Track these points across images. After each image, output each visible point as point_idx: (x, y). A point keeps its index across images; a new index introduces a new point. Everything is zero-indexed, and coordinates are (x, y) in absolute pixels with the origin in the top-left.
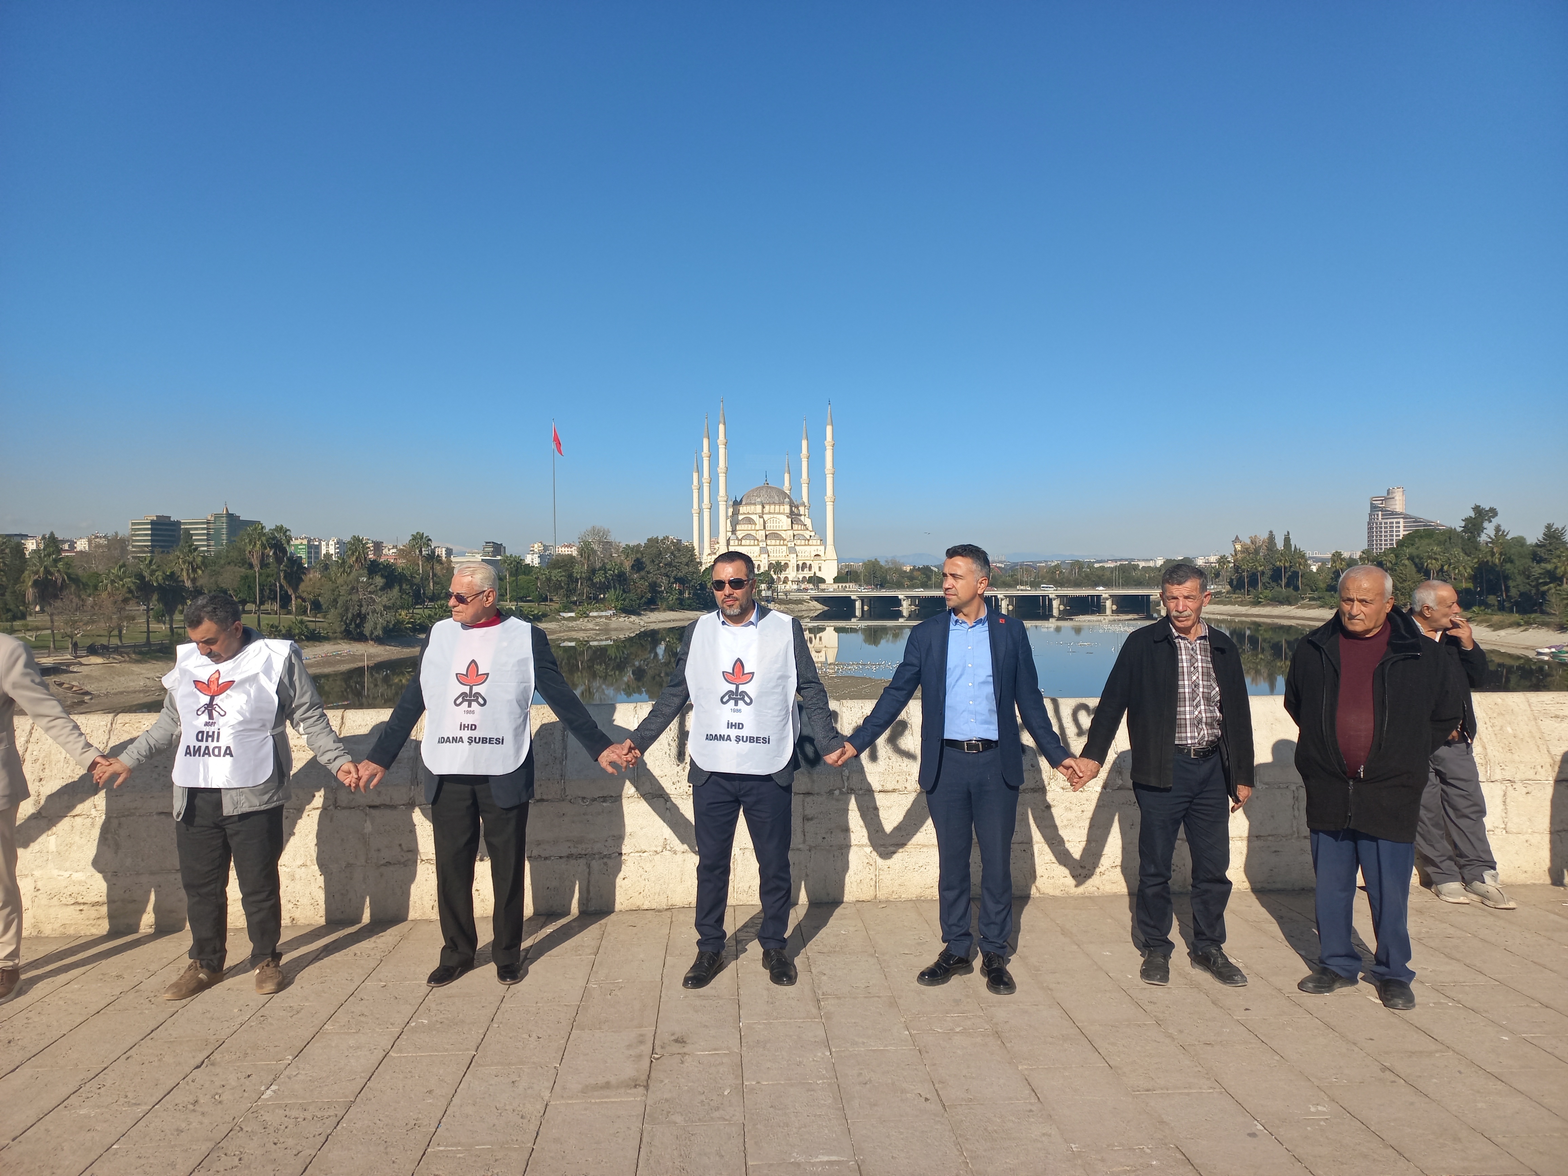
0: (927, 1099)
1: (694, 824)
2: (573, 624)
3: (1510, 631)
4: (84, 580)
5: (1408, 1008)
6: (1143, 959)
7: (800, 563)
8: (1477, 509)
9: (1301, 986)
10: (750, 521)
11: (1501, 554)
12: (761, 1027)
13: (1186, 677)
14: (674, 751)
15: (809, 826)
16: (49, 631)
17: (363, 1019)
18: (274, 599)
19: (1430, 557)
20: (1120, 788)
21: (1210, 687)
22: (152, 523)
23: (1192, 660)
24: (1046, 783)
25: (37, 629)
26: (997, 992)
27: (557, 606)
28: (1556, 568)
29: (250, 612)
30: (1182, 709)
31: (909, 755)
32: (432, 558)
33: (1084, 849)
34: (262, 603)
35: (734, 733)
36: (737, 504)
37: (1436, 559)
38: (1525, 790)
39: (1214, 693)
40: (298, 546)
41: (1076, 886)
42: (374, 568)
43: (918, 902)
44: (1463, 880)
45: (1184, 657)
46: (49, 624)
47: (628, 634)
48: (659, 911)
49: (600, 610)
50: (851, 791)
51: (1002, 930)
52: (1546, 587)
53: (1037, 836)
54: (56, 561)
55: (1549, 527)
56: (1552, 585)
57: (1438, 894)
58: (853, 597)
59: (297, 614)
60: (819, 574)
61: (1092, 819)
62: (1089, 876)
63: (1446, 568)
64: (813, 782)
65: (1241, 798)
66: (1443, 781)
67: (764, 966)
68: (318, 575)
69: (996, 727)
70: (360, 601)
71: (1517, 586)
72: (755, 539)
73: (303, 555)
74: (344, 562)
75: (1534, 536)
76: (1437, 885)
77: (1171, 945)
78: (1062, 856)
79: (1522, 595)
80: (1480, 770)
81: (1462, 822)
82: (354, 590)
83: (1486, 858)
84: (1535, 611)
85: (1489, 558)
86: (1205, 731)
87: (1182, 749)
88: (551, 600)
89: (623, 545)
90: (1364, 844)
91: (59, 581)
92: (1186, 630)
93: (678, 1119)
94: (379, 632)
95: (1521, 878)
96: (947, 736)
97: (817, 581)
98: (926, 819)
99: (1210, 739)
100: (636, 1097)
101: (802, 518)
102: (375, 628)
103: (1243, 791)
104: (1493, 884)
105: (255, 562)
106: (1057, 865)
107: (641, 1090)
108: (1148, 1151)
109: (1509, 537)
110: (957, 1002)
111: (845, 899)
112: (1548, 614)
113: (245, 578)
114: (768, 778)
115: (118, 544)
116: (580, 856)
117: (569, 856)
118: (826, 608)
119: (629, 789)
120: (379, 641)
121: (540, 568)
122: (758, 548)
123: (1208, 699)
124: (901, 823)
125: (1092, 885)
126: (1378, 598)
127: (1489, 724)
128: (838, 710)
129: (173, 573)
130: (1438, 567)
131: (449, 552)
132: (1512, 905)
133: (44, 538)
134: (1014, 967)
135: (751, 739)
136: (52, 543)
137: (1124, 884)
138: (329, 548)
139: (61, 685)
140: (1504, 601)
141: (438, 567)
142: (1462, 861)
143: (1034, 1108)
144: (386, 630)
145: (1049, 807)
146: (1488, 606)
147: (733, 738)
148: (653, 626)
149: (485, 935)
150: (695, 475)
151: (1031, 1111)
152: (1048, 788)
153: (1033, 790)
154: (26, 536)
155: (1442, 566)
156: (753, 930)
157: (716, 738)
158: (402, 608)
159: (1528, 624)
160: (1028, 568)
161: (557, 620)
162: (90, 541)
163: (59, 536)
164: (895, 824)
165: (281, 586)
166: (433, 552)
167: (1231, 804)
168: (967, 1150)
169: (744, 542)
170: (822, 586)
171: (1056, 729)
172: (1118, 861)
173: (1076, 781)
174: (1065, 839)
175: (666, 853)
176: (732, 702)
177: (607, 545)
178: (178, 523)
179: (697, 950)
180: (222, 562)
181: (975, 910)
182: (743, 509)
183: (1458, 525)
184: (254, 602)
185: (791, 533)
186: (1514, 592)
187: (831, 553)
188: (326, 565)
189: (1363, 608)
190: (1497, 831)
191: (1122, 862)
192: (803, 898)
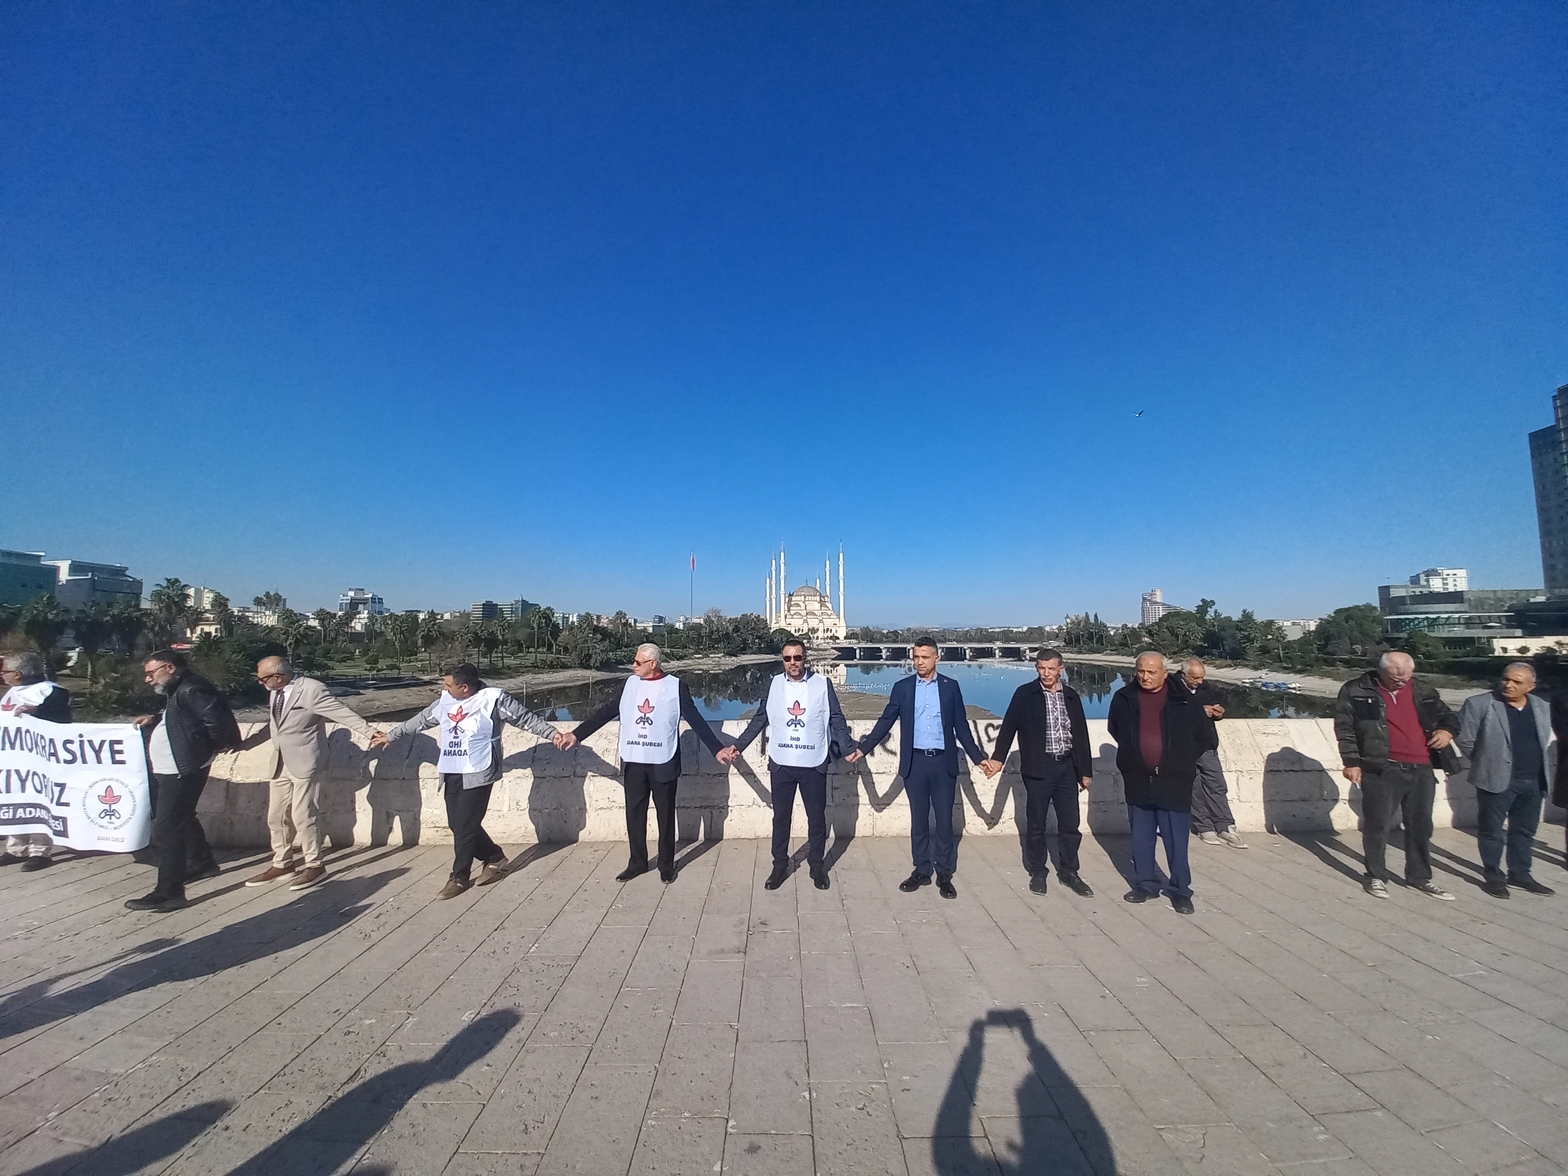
0: (908, 967)
1: (770, 790)
2: (701, 661)
3: (1226, 669)
4: (447, 635)
5: (1190, 913)
6: (1030, 878)
7: (826, 628)
8: (1203, 600)
9: (1126, 897)
10: (798, 605)
11: (1218, 626)
12: (810, 916)
13: (1051, 714)
14: (759, 748)
15: (836, 793)
16: (428, 662)
17: (586, 903)
18: (544, 646)
19: (1178, 628)
20: (1013, 773)
21: (1064, 719)
22: (484, 605)
23: (1054, 704)
24: (970, 769)
25: (422, 660)
26: (946, 897)
27: (692, 651)
28: (1250, 634)
29: (531, 652)
30: (1049, 732)
31: (893, 753)
32: (626, 624)
33: (993, 808)
34: (538, 648)
35: (794, 743)
36: (790, 595)
37: (1182, 629)
38: (1249, 777)
39: (1067, 723)
40: (558, 617)
41: (989, 829)
42: (597, 629)
43: (897, 838)
44: (1216, 830)
45: (1049, 702)
46: (428, 658)
47: (730, 667)
48: (751, 840)
49: (715, 653)
50: (859, 773)
51: (948, 859)
52: (1244, 645)
53: (965, 800)
54: (433, 625)
55: (1244, 611)
56: (1248, 644)
57: (1202, 838)
58: (855, 648)
59: (556, 654)
60: (836, 635)
61: (997, 790)
62: (995, 824)
63: (1187, 633)
64: (837, 767)
65: (1085, 785)
66: (1202, 772)
67: (811, 876)
68: (567, 633)
69: (943, 742)
70: (588, 647)
71: (1228, 644)
72: (800, 615)
73: (560, 622)
74: (581, 626)
75: (1236, 616)
76: (1201, 832)
77: (1048, 871)
78: (980, 812)
79: (1232, 649)
80: (1223, 765)
81: (1213, 796)
82: (586, 641)
83: (1230, 818)
84: (1239, 659)
85: (1212, 628)
86: (1063, 745)
87: (1051, 755)
88: (689, 648)
89: (728, 618)
90: (1160, 812)
91: (435, 636)
92: (1050, 687)
93: (764, 975)
94: (598, 664)
95: (1249, 829)
96: (915, 747)
97: (835, 638)
98: (902, 789)
99: (1067, 749)
100: (738, 959)
101: (827, 603)
102: (596, 662)
103: (1086, 781)
104: (1234, 833)
105: (535, 626)
106: (977, 817)
107: (742, 954)
108: (1041, 1006)
109: (1222, 617)
110: (923, 903)
111: (856, 835)
112: (1247, 660)
113: (530, 634)
114: (814, 769)
115: (465, 616)
116: (707, 807)
117: (701, 807)
118: (840, 654)
119: (733, 770)
120: (598, 669)
121: (683, 630)
122: (802, 620)
123: (1064, 727)
124: (887, 792)
125: (997, 829)
126: (1159, 670)
127: (1226, 738)
128: (851, 726)
129: (493, 632)
130: (1183, 633)
131: (636, 621)
132: (1245, 846)
133: (428, 612)
134: (955, 881)
135: (804, 747)
136: (432, 615)
137: (1016, 829)
138: (574, 619)
139: (432, 691)
140: (1222, 652)
141: (629, 629)
142: (1215, 819)
143: (971, 975)
144: (601, 663)
145: (972, 783)
146: (1213, 655)
147: (794, 746)
148: (744, 663)
149: (653, 851)
150: (768, 580)
151: (970, 977)
152: (971, 772)
153: (964, 773)
154: (419, 612)
155: (1186, 632)
156: (804, 853)
157: (784, 746)
158: (610, 651)
159: (1236, 665)
160: (952, 632)
161: (692, 659)
162: (451, 614)
163: (436, 611)
164: (885, 792)
165: (548, 639)
166: (627, 621)
167: (1080, 787)
168: (933, 1002)
169: (794, 616)
170: (837, 641)
171: (976, 743)
172: (1013, 816)
173: (988, 773)
174: (982, 802)
175: (754, 806)
176: (793, 726)
177: (720, 618)
178: (497, 605)
179: (773, 866)
180: (518, 625)
181: (932, 846)
182: (794, 598)
183: (1193, 610)
184: (534, 647)
185: (820, 612)
186: (1227, 647)
187: (843, 622)
188: (571, 628)
189: (1151, 676)
190: (1235, 801)
191: (1015, 816)
192: (832, 834)
